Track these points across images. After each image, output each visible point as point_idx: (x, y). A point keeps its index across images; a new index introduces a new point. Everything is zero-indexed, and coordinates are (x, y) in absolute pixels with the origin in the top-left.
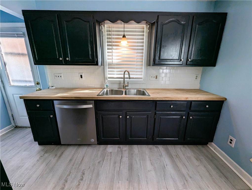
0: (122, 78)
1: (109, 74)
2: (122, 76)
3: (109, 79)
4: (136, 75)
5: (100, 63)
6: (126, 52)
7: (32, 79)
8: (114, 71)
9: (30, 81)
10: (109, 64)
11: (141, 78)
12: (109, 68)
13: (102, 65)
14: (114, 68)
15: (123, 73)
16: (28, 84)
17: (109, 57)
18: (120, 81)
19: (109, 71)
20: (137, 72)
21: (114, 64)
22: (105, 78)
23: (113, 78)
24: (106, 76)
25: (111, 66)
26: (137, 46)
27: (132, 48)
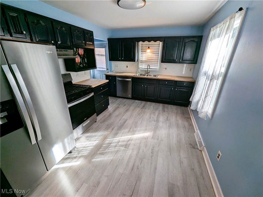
0: (146, 68)
1: (141, 66)
2: (147, 67)
3: (140, 69)
4: (154, 67)
5: (136, 61)
6: (150, 55)
7: (105, 67)
8: (143, 65)
9: (104, 68)
10: (141, 61)
11: (157, 69)
12: (141, 63)
13: (137, 61)
14: (143, 63)
15: (147, 66)
16: (103, 70)
17: (141, 57)
18: (146, 70)
19: (141, 64)
20: (155, 65)
21: (143, 61)
22: (138, 68)
23: (142, 68)
24: (139, 67)
25: (142, 62)
26: (156, 52)
27: (153, 53)
